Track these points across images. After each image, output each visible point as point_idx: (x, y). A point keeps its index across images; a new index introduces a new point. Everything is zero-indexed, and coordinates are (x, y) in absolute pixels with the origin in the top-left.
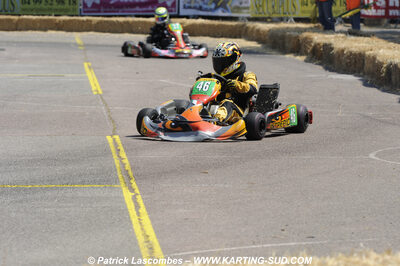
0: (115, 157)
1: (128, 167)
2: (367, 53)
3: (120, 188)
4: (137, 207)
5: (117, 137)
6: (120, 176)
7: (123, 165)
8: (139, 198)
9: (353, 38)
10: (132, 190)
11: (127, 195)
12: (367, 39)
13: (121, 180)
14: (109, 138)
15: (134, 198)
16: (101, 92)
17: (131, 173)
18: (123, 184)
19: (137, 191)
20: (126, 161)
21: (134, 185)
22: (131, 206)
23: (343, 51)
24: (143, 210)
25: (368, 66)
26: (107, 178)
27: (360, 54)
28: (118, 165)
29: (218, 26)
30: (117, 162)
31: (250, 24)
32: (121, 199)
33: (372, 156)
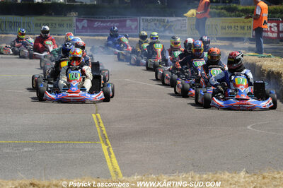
0: (97, 126)
1: (105, 132)
3: (100, 144)
4: (110, 154)
5: (98, 115)
7: (102, 131)
8: (111, 149)
10: (107, 145)
11: (104, 148)
14: (93, 115)
15: (108, 149)
17: (106, 135)
18: (102, 142)
19: (110, 145)
20: (104, 129)
21: (108, 142)
22: (106, 153)
24: (113, 155)
28: (99, 131)
30: (98, 129)
32: (101, 149)
33: (249, 127)
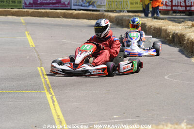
0: (42, 77)
1: (48, 82)
2: (163, 28)
3: (45, 93)
4: (53, 102)
5: (42, 68)
6: (45, 87)
7: (46, 81)
8: (54, 97)
9: (156, 20)
10: (51, 94)
11: (48, 96)
12: (162, 21)
13: (45, 88)
14: (38, 68)
15: (52, 97)
16: (34, 46)
17: (50, 85)
18: (46, 91)
19: (53, 94)
20: (47, 79)
21: (52, 91)
22: (50, 101)
23: (151, 27)
24: (56, 103)
25: (163, 34)
26: (38, 88)
27: (159, 28)
28: (43, 82)
29: (91, 14)
30: (43, 80)
31: (106, 13)
32: (45, 98)
33: (166, 77)
